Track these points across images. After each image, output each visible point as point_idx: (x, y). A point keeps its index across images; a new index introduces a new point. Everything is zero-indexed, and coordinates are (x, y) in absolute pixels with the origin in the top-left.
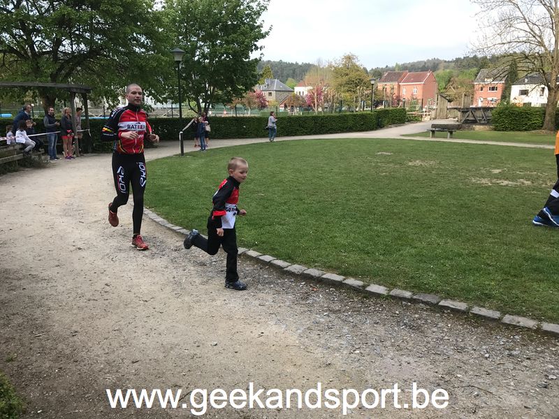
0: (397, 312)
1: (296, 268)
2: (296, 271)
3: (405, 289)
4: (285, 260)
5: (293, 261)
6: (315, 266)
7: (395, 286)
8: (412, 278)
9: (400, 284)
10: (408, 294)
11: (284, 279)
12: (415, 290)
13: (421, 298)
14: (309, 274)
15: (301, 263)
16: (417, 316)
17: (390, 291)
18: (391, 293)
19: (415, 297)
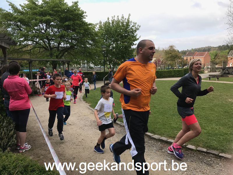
0: (201, 157)
1: (156, 136)
2: (156, 138)
3: (203, 147)
4: (151, 133)
5: (155, 134)
6: (164, 136)
7: (199, 146)
8: (206, 143)
9: (201, 145)
10: (205, 150)
11: (151, 141)
12: (208, 148)
13: (211, 152)
14: (162, 139)
15: (158, 134)
16: (209, 159)
17: (197, 148)
18: (197, 149)
19: (208, 151)
